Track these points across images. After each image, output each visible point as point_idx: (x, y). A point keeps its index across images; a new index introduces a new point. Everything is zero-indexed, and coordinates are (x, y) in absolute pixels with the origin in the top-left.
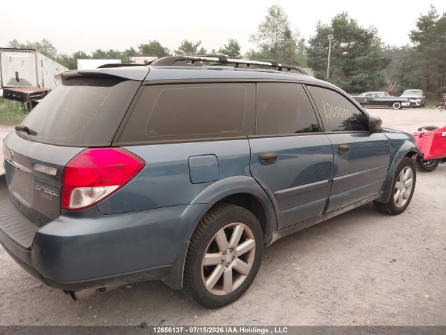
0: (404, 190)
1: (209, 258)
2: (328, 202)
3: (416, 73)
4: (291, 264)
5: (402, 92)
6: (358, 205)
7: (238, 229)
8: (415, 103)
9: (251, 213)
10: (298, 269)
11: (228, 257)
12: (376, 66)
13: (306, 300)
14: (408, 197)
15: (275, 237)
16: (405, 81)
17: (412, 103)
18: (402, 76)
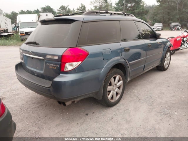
0: (167, 61)
1: (109, 88)
2: (145, 66)
3: (159, 16)
4: (132, 90)
5: (154, 24)
6: (153, 67)
7: (118, 77)
8: (159, 29)
9: (121, 71)
10: (135, 92)
11: (114, 88)
12: (143, 14)
13: (142, 102)
14: (168, 64)
15: (129, 79)
16: (155, 20)
17: (158, 29)
18: (154, 18)
